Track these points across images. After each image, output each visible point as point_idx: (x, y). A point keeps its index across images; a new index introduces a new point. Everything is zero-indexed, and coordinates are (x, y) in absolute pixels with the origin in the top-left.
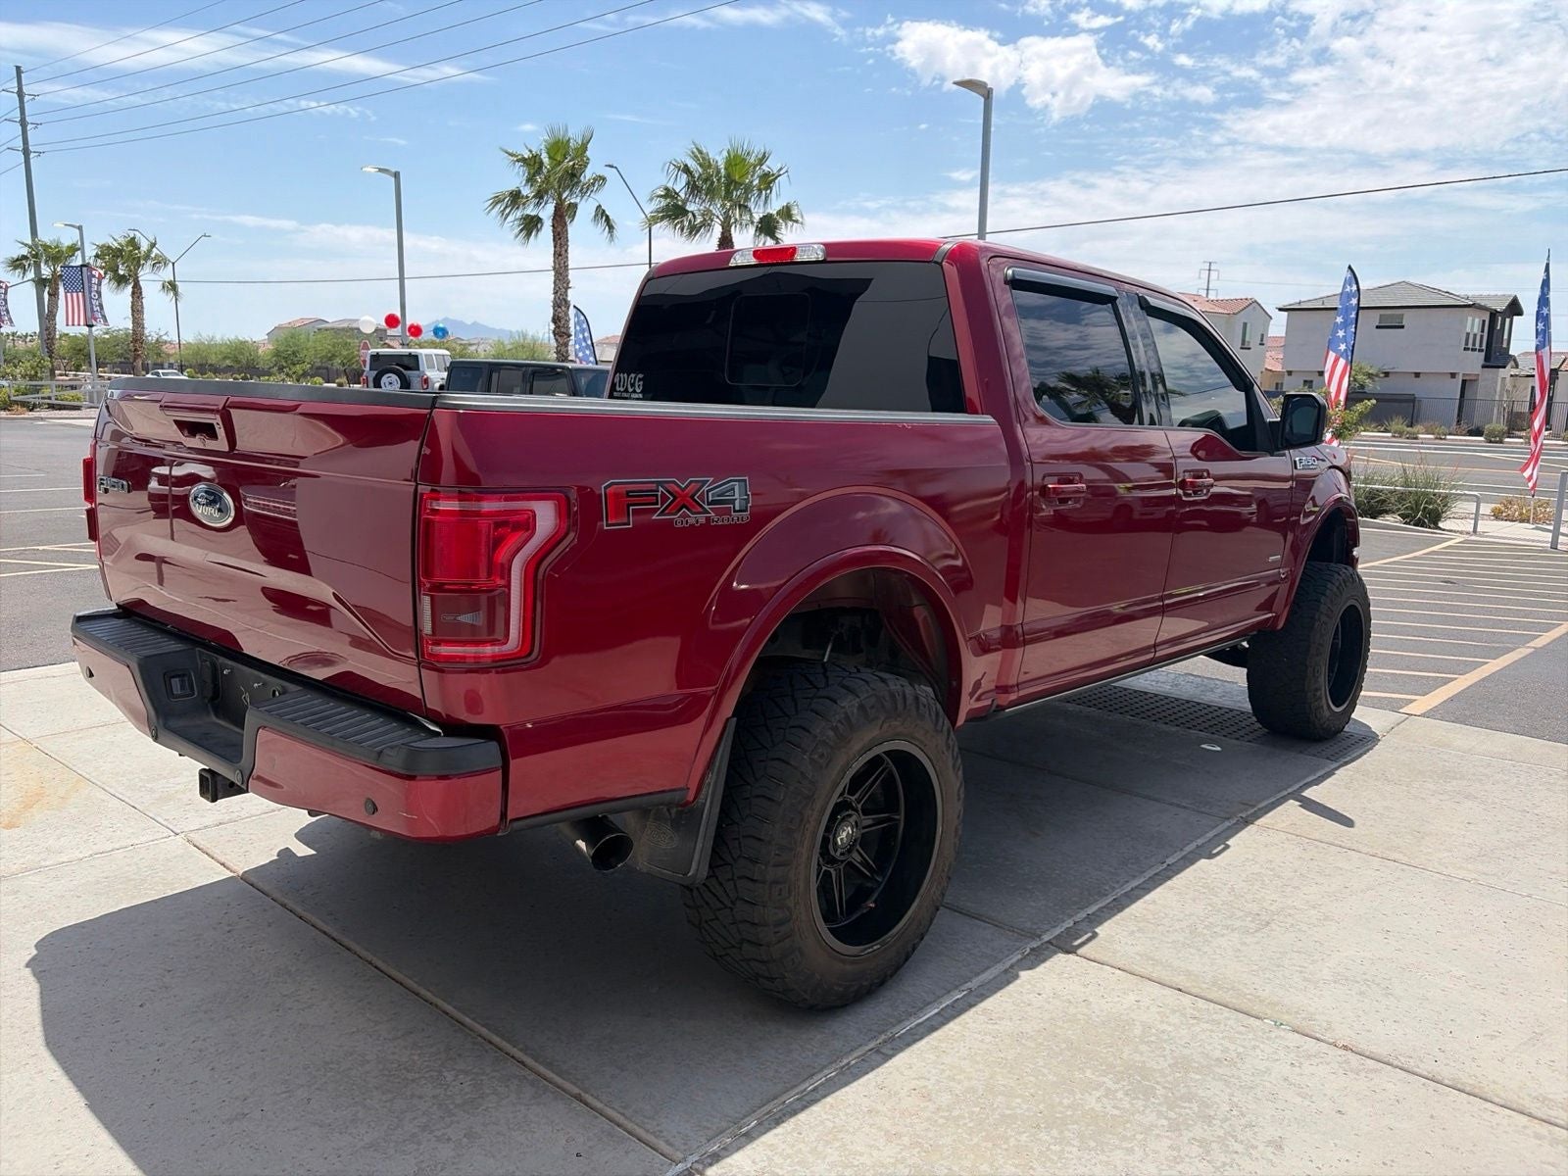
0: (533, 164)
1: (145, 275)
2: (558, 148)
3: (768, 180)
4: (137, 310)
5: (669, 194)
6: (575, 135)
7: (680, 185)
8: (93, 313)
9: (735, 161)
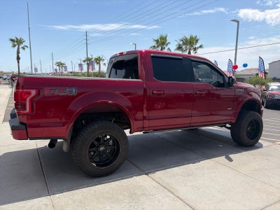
0: (157, 41)
1: (101, 62)
2: (161, 38)
3: (197, 41)
4: (100, 68)
5: (180, 45)
6: (164, 35)
7: (181, 43)
8: (93, 69)
9: (191, 38)
